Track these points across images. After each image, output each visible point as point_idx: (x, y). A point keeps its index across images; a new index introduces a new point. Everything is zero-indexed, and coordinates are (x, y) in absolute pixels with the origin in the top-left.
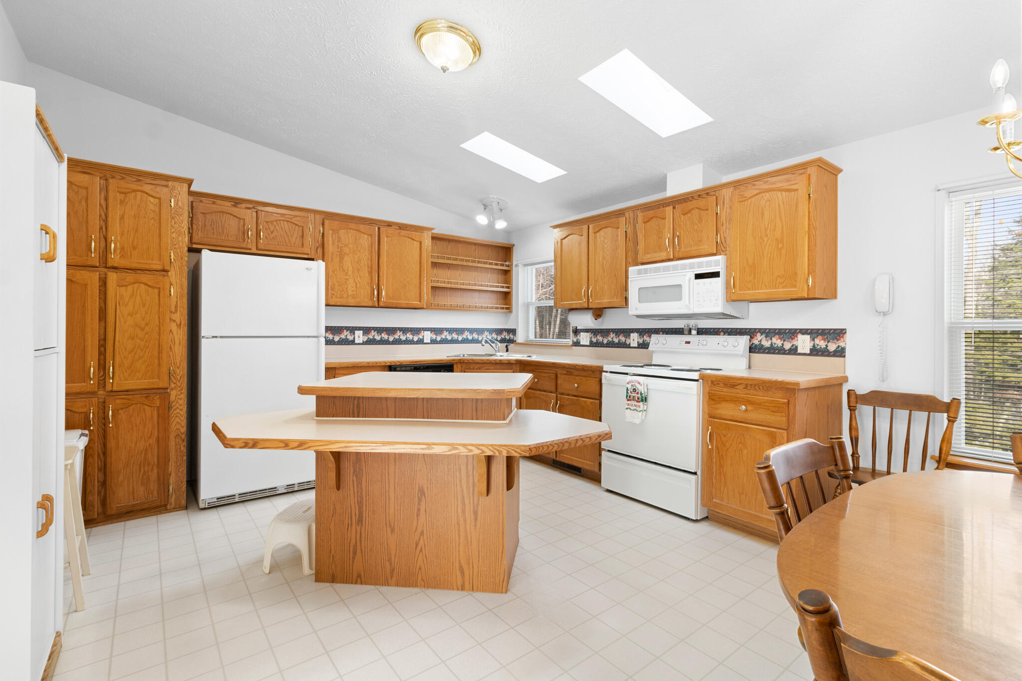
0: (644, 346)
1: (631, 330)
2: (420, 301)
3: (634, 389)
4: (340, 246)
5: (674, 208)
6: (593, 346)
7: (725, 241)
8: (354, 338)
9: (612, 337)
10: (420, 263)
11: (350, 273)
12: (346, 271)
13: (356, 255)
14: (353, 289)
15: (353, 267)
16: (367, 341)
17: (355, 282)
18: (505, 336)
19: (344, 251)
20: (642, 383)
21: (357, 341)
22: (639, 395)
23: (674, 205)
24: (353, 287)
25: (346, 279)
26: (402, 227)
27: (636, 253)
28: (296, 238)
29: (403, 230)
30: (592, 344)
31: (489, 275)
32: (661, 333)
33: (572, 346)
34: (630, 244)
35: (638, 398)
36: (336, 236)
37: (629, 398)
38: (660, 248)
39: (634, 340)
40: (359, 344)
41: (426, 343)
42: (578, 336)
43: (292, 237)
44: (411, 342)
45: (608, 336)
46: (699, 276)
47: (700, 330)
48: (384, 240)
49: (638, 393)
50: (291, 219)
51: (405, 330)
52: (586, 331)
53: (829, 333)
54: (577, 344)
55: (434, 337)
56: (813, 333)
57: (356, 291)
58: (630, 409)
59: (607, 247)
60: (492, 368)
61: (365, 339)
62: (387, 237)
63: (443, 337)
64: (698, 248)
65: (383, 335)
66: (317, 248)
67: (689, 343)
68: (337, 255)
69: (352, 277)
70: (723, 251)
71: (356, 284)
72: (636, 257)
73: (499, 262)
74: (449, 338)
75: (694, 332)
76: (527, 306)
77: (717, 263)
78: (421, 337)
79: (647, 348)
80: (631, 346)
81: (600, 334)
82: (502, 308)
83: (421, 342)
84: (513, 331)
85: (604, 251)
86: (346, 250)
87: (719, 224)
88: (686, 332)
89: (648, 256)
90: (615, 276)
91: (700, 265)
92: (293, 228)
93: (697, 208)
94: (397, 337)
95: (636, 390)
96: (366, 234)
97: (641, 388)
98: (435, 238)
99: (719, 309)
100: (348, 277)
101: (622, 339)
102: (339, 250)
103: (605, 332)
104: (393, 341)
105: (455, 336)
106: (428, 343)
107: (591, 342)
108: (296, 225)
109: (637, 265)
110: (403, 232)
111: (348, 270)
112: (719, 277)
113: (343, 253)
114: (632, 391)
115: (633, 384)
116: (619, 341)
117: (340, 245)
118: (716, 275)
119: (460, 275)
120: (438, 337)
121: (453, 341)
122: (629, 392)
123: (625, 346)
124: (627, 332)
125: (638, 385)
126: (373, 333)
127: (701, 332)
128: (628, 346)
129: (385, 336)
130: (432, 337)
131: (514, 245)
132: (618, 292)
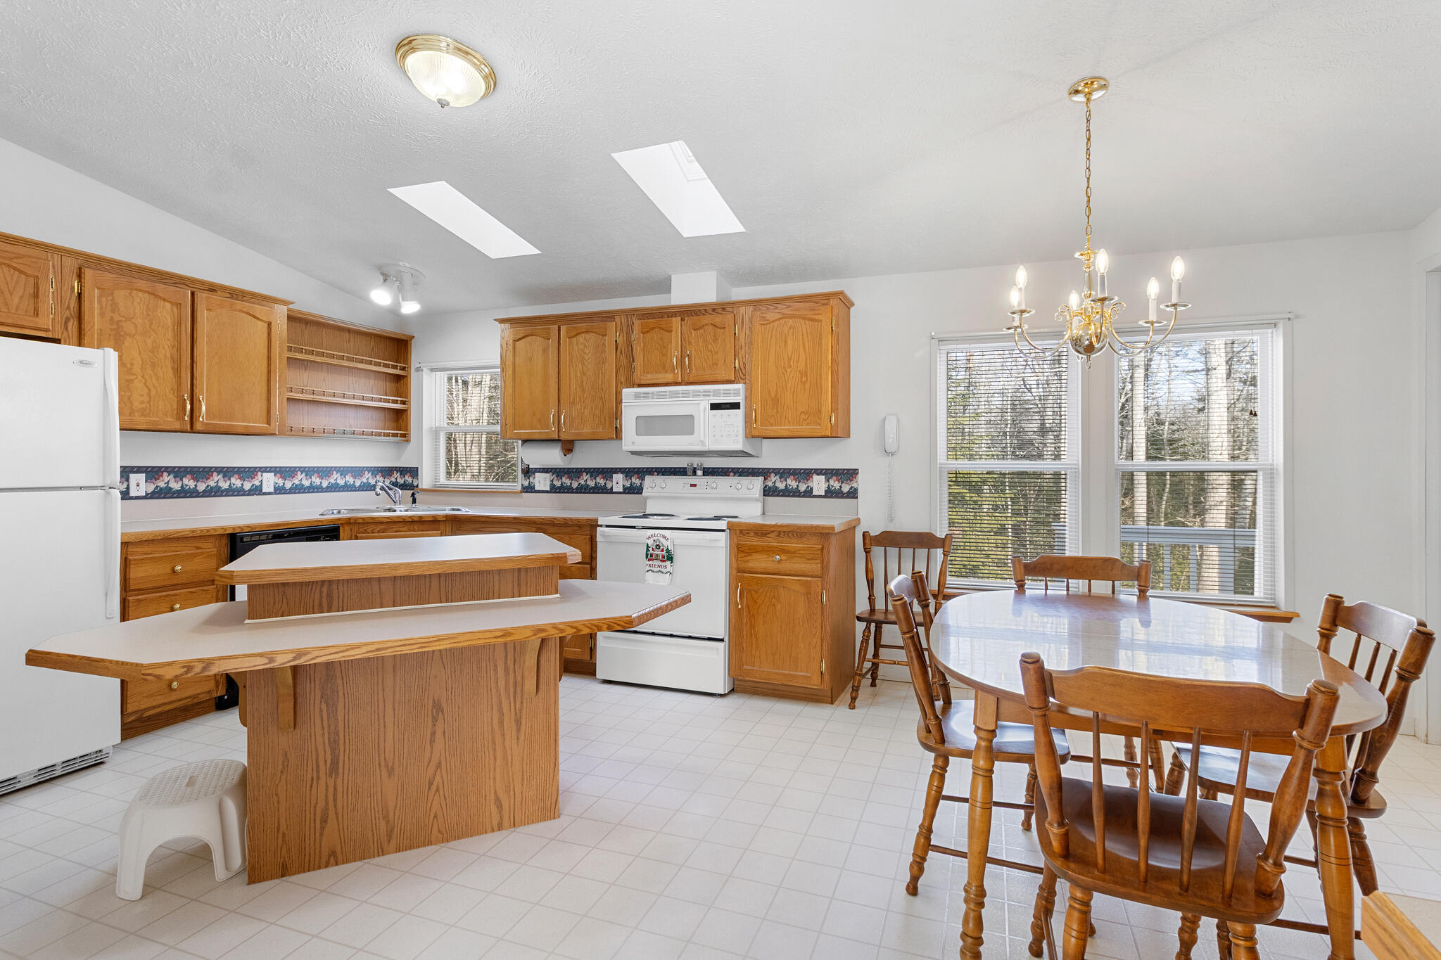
0: (635, 491)
1: (614, 470)
2: (269, 422)
3: (657, 545)
4: (115, 320)
5: (682, 320)
6: (555, 492)
7: (745, 368)
8: (128, 488)
9: (585, 479)
10: (269, 358)
11: (137, 369)
12: (129, 366)
13: (150, 337)
14: (141, 399)
15: (142, 358)
16: (153, 493)
17: (147, 387)
18: (396, 479)
19: (124, 330)
20: (668, 537)
21: (133, 493)
22: (664, 553)
23: (683, 316)
24: (142, 395)
25: (127, 381)
26: (235, 294)
27: (631, 371)
28: (21, 297)
29: (237, 299)
30: (554, 489)
31: (372, 382)
32: (655, 473)
33: (521, 492)
34: (623, 359)
35: (663, 557)
36: (107, 301)
37: (649, 557)
38: (664, 368)
39: (618, 482)
40: (138, 498)
41: (265, 494)
42: (531, 479)
43: (11, 294)
44: (240, 492)
45: (579, 478)
46: (714, 407)
47: (706, 470)
48: (203, 315)
49: (662, 550)
50: (11, 259)
51: (227, 472)
52: (545, 470)
53: (843, 474)
54: (529, 489)
55: (280, 482)
56: (828, 473)
57: (149, 402)
58: (653, 571)
59: (589, 358)
60: (406, 529)
61: (151, 488)
62: (209, 310)
63: (296, 482)
64: (713, 372)
65: (186, 481)
66: (67, 320)
67: (695, 485)
68: (110, 335)
69: (140, 378)
70: (742, 379)
71: (149, 389)
72: (631, 376)
73: (391, 363)
74: (306, 483)
75: (699, 473)
76: (435, 432)
77: (737, 393)
78: (257, 483)
79: (641, 493)
80: (615, 490)
81: (566, 476)
82: (394, 435)
83: (257, 491)
84: (414, 472)
85: (584, 364)
86: (128, 327)
87: (737, 347)
88: (690, 472)
89: (649, 376)
90: (601, 398)
91: (716, 393)
92: (15, 279)
93: (712, 324)
94: (212, 484)
95: (660, 547)
96: (168, 302)
97: (665, 543)
98: (292, 318)
99: (738, 446)
100: (133, 377)
101: (601, 481)
102: (114, 327)
103: (575, 473)
104: (204, 491)
105: (316, 480)
106: (269, 494)
107: (552, 486)
108: (21, 272)
109: (633, 386)
110: (239, 304)
111: (132, 364)
112: (739, 409)
113: (122, 333)
114: (654, 547)
115: (656, 538)
116: (596, 484)
117: (116, 318)
118: (736, 406)
119: (324, 380)
120: (286, 482)
121: (313, 489)
122: (650, 549)
123: (605, 491)
124: (608, 473)
125: (662, 540)
126: (166, 477)
127: (708, 472)
128: (610, 491)
129: (189, 483)
130: (276, 483)
131: (414, 337)
132: (605, 420)
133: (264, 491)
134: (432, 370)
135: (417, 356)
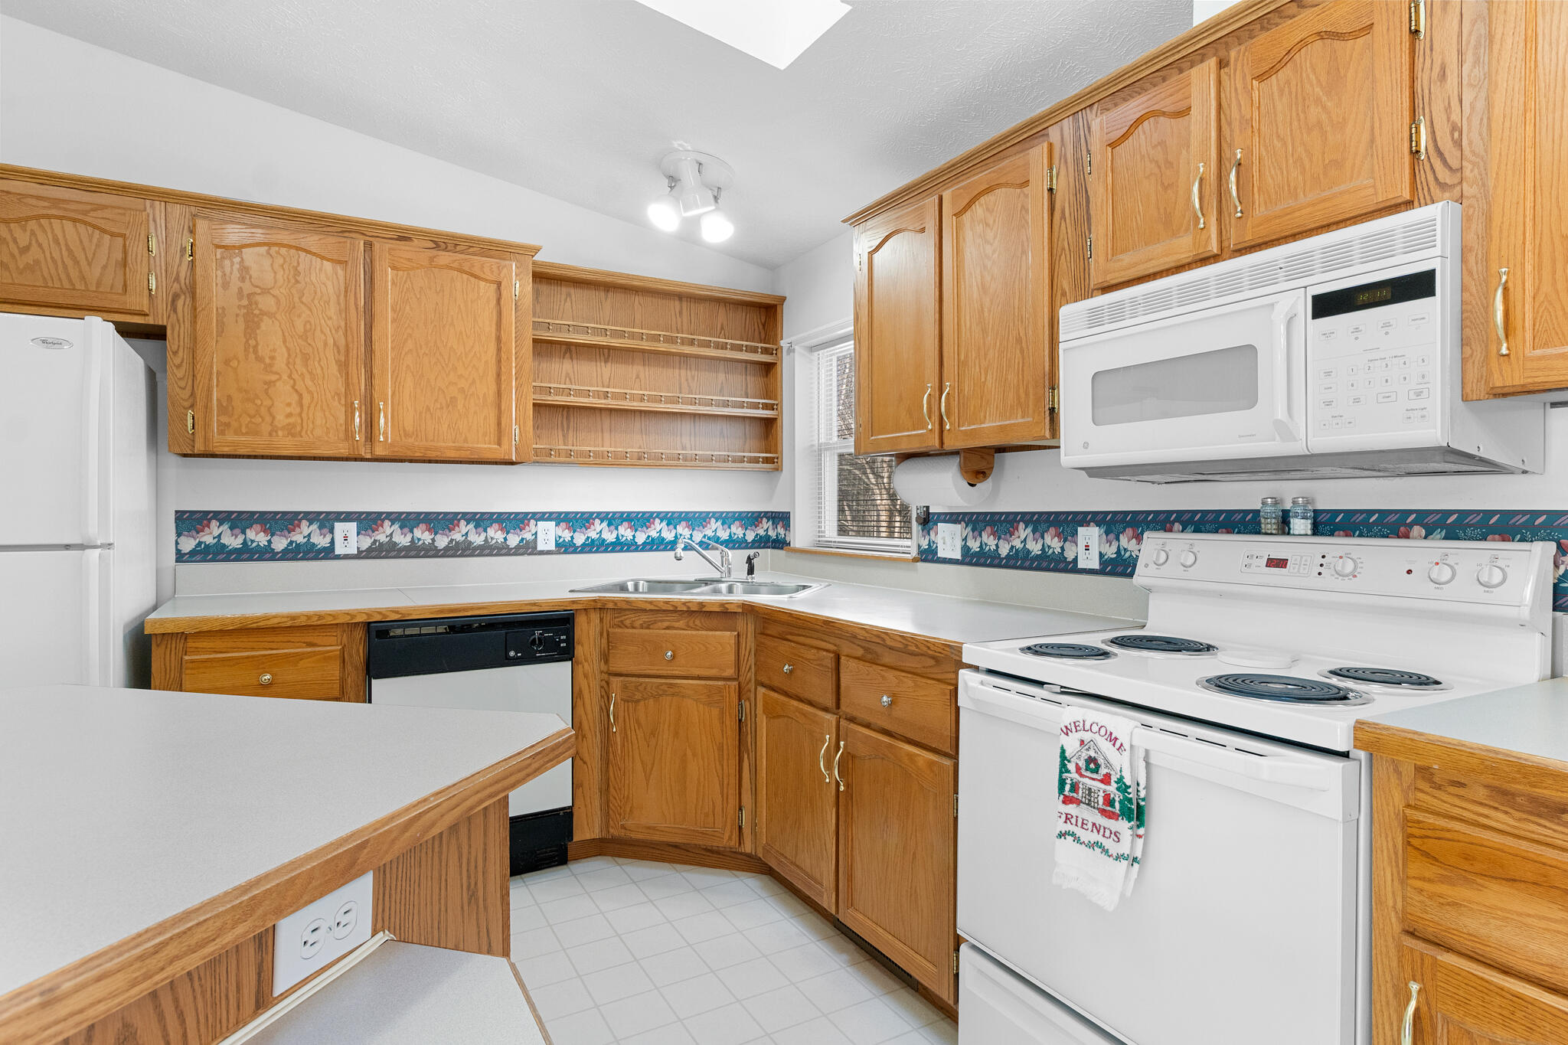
0: (1120, 569)
1: (1079, 517)
2: (499, 444)
3: (1091, 760)
4: (245, 293)
5: (1222, 64)
6: (970, 564)
7: (1458, 144)
8: (332, 542)
9: (1024, 538)
10: (499, 339)
11: (280, 364)
12: (267, 361)
13: (299, 316)
14: (288, 410)
15: (288, 350)
16: (369, 550)
17: (296, 391)
18: (765, 531)
19: (260, 306)
20: (1124, 739)
21: (339, 550)
22: (1112, 788)
23: (1222, 53)
24: (288, 405)
25: (265, 383)
26: (442, 242)
27: (1084, 254)
28: (105, 267)
29: (445, 250)
30: (972, 558)
31: (721, 376)
32: (1177, 526)
33: (915, 560)
34: (1066, 231)
35: (1109, 801)
36: (232, 264)
37: (1069, 792)
38: (1169, 223)
39: (1090, 544)
40: (347, 557)
41: (542, 553)
42: (932, 533)
43: (90, 264)
44: (502, 550)
45: (1012, 534)
46: (1327, 305)
47: (1322, 518)
48: (387, 277)
49: (1106, 780)
50: (87, 214)
51: (481, 520)
52: (953, 518)
54: (928, 555)
55: (566, 535)
57: (300, 415)
58: (1077, 839)
59: (994, 252)
60: (681, 624)
61: (366, 543)
62: (394, 268)
63: (593, 535)
64: (1327, 193)
65: (418, 533)
66: (176, 297)
67: (1281, 563)
68: (237, 315)
70: (1443, 186)
71: (301, 396)
72: (1086, 270)
73: (751, 344)
74: (610, 537)
75: (1300, 525)
76: (818, 452)
77: (1422, 238)
78: (528, 536)
79: (1131, 575)
80: (1080, 566)
81: (988, 529)
82: (756, 460)
83: (528, 548)
84: (782, 519)
86: (266, 303)
87: (1423, 78)
88: (1270, 525)
89: (1126, 259)
90: (1019, 340)
91: (1333, 259)
92: (95, 240)
93: (1321, 35)
94: (458, 537)
95: (1098, 766)
96: (328, 260)
97: (1118, 762)
98: (545, 278)
99: (1431, 432)
101: (1054, 543)
102: (245, 302)
103: (1003, 523)
104: (446, 549)
105: (626, 533)
106: (549, 553)
107: (966, 549)
108: (103, 231)
109: (1088, 294)
110: (444, 258)
111: (272, 358)
112: (1433, 294)
113: (257, 312)
114: (1082, 764)
115: (1087, 736)
116: (1043, 549)
117: (247, 288)
118: (1419, 286)
119: (638, 377)
120: (577, 535)
121: (619, 546)
122: (1071, 767)
123: (1062, 565)
124: (1067, 523)
125: (1105, 746)
126: (387, 527)
127: (1325, 524)
128: (1071, 567)
129: (423, 535)
130: (560, 537)
131: (783, 299)
132: (1027, 394)
133: (539, 548)
134: (812, 349)
135: (794, 331)
